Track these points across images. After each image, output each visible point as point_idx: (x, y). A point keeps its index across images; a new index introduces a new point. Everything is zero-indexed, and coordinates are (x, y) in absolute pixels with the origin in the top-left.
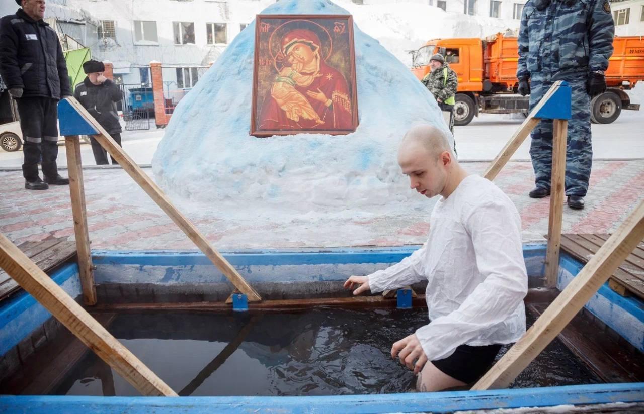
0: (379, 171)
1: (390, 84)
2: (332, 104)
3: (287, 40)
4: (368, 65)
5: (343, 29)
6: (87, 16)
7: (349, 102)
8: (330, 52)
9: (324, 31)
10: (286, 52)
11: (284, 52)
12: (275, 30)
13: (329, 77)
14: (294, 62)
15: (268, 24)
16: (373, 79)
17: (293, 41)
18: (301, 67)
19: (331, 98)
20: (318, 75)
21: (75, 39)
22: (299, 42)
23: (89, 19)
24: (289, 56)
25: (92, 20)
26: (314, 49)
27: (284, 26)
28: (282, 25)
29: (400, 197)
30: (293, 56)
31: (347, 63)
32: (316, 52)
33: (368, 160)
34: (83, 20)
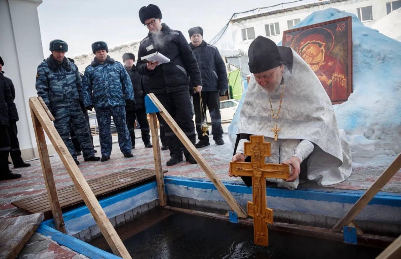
0: (365, 130)
1: (383, 61)
2: (332, 83)
3: (302, 43)
4: (364, 50)
5: (343, 28)
6: (241, 52)
7: (345, 80)
8: (333, 45)
9: (329, 32)
10: (301, 52)
11: (300, 52)
12: (295, 39)
13: (331, 63)
14: (306, 57)
15: (291, 35)
16: (368, 60)
17: (306, 43)
18: (311, 60)
19: (331, 79)
20: (323, 64)
21: (234, 65)
22: (310, 43)
23: (243, 54)
24: (303, 54)
25: (245, 54)
26: (320, 46)
27: (301, 35)
28: (300, 34)
29: (387, 151)
30: (306, 53)
31: (345, 52)
32: (322, 48)
33: (355, 122)
34: (240, 54)
